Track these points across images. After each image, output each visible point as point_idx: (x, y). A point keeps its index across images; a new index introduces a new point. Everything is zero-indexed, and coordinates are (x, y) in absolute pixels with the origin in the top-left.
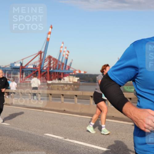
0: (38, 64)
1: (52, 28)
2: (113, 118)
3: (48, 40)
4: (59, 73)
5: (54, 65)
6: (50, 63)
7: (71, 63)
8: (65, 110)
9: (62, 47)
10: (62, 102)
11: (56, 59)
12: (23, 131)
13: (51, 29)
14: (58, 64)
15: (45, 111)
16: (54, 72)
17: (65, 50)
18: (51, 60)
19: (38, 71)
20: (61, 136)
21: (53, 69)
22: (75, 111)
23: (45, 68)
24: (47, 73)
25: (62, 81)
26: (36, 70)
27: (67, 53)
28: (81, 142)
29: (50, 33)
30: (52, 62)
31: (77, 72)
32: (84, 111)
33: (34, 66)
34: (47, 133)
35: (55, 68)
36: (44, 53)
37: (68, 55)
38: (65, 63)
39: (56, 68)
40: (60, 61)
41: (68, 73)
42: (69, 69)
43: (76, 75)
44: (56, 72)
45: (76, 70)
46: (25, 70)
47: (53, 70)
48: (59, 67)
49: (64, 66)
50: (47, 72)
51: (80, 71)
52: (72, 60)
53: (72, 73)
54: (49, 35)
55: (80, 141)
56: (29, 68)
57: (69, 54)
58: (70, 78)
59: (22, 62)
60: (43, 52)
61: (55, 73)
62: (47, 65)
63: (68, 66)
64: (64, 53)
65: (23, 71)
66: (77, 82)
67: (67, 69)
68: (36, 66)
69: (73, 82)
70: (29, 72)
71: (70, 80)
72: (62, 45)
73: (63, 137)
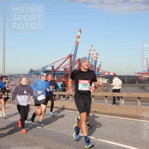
0: (68, 67)
1: (81, 32)
3: (77, 43)
6: (80, 66)
7: (100, 65)
8: (95, 111)
9: (91, 50)
10: (93, 103)
13: (79, 33)
17: (94, 53)
19: (68, 74)
20: (93, 137)
22: (106, 112)
27: (96, 55)
28: (113, 141)
29: (79, 37)
31: (107, 74)
32: (114, 112)
33: (64, 69)
37: (97, 58)
38: (94, 66)
41: (98, 75)
42: (98, 71)
43: (105, 76)
45: (105, 72)
46: (56, 73)
49: (94, 68)
51: (109, 73)
52: (101, 62)
53: (102, 75)
54: (78, 39)
55: (111, 141)
56: (60, 71)
58: (100, 80)
59: (53, 66)
60: (73, 55)
62: (77, 68)
63: (97, 68)
64: (93, 55)
65: (54, 74)
66: (107, 83)
67: (97, 71)
68: (66, 69)
69: (102, 83)
70: (60, 74)
71: (100, 82)
72: (91, 48)
73: (95, 137)
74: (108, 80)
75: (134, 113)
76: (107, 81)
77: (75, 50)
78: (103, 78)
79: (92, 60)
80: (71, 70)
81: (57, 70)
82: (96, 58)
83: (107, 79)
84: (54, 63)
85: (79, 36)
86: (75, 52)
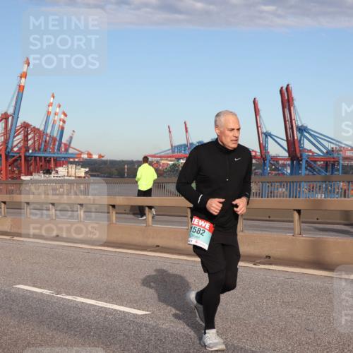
1: (28, 64)
2: (157, 248)
3: (21, 89)
4: (45, 158)
5: (34, 143)
6: (26, 139)
7: (71, 138)
9: (50, 105)
11: (38, 129)
13: (26, 66)
14: (44, 140)
16: (35, 157)
17: (58, 110)
18: (28, 131)
19: (0, 156)
20: (49, 290)
21: (33, 150)
23: (15, 149)
24: (21, 160)
25: (52, 176)
27: (62, 117)
28: (92, 298)
29: (24, 75)
30: (30, 137)
31: (85, 156)
34: (19, 284)
35: (37, 149)
36: (13, 118)
37: (64, 122)
38: (58, 139)
39: (39, 149)
40: (47, 135)
41: (65, 158)
42: (66, 150)
43: (82, 162)
44: (40, 158)
45: (82, 153)
47: (32, 153)
48: (45, 146)
49: (57, 143)
50: (20, 157)
51: (89, 154)
52: (74, 131)
53: (74, 158)
54: (23, 80)
55: (88, 298)
57: (66, 119)
58: (70, 170)
60: (11, 115)
61: (38, 158)
62: (20, 142)
63: (65, 144)
64: (56, 117)
66: (84, 177)
67: (63, 150)
69: (76, 177)
71: (70, 174)
72: (52, 100)
73: (54, 290)
74: (87, 170)
75: (138, 239)
76: (86, 173)
77: (16, 103)
78: (76, 165)
79: (52, 127)
80: (7, 147)
82: (61, 123)
83: (85, 168)
85: (24, 72)
86: (15, 108)
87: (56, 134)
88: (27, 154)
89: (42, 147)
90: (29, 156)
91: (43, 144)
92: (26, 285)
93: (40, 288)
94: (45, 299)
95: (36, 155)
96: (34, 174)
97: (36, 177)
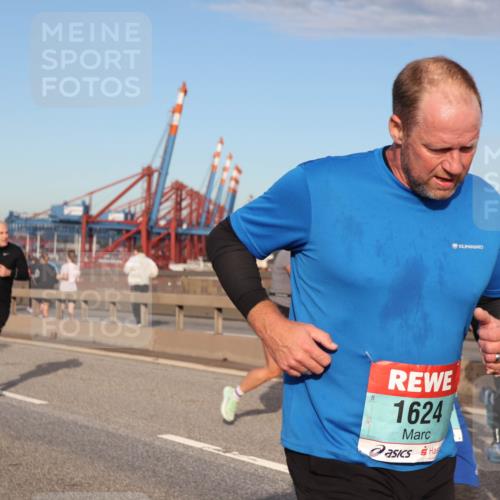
0: (139, 209)
1: (185, 92)
3: (173, 130)
5: (191, 213)
6: (178, 208)
8: (225, 360)
9: (217, 155)
10: (218, 334)
11: (197, 194)
12: (90, 425)
13: (182, 95)
14: (206, 209)
15: (162, 361)
16: (192, 236)
17: (228, 163)
18: (181, 195)
19: (139, 232)
20: (212, 444)
21: (188, 225)
23: (162, 223)
24: (170, 239)
26: (134, 229)
27: (235, 174)
29: (178, 109)
30: (184, 204)
33: (126, 215)
34: (167, 432)
35: (194, 222)
36: (160, 174)
37: (237, 182)
38: (227, 207)
39: (198, 224)
40: (210, 201)
44: (200, 237)
46: (98, 227)
47: (188, 229)
48: (207, 218)
49: (225, 215)
50: (169, 234)
52: (251, 197)
54: (177, 116)
55: (273, 460)
56: (113, 222)
59: (87, 203)
60: (156, 171)
61: (196, 238)
62: (169, 212)
64: (225, 173)
65: (91, 230)
68: (133, 216)
70: (111, 233)
72: (219, 148)
73: (220, 446)
74: (271, 257)
76: (269, 262)
77: (165, 152)
79: (219, 189)
80: (149, 220)
81: (102, 218)
82: (233, 184)
84: (92, 193)
85: (178, 105)
86: (164, 160)
87: (224, 201)
88: (180, 231)
89: (203, 220)
90: (181, 235)
91: (204, 216)
92: (177, 434)
93: (199, 440)
94: (207, 458)
95: (194, 232)
96: (189, 261)
97: (191, 265)
